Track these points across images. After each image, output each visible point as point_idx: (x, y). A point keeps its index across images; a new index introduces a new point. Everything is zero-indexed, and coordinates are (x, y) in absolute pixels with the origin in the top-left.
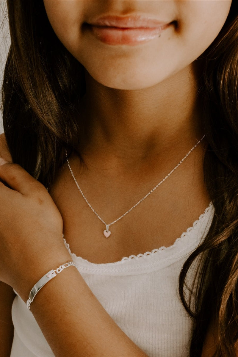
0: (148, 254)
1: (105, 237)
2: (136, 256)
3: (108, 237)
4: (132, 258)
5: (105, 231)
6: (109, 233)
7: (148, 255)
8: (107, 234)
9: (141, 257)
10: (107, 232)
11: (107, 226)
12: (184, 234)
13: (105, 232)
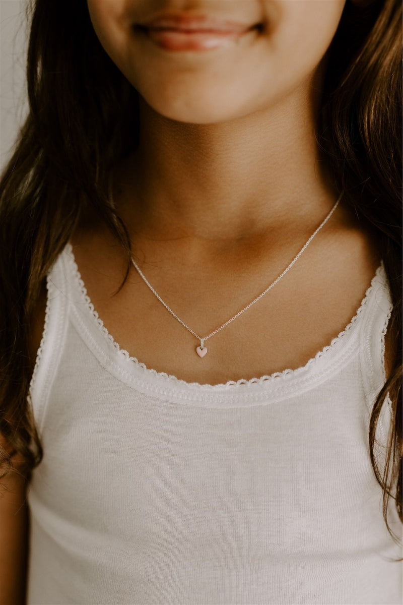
0: (266, 379)
1: (199, 356)
2: (248, 381)
3: (204, 357)
4: (242, 383)
5: (199, 347)
6: (205, 351)
7: (266, 381)
8: (203, 353)
9: (255, 382)
10: (202, 349)
11: (202, 340)
12: (319, 353)
13: (198, 349)
